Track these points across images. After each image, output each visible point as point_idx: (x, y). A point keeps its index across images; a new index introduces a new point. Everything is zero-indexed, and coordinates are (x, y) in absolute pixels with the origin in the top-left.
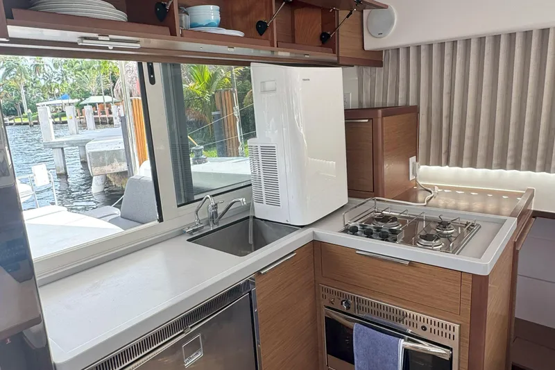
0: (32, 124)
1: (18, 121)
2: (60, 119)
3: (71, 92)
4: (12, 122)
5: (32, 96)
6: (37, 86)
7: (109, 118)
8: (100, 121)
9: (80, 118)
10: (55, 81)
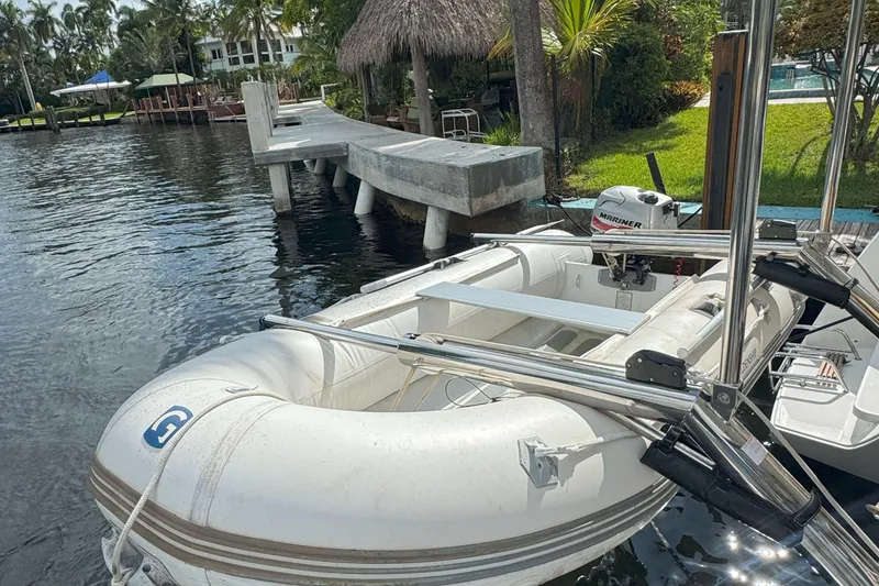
0: (57, 127)
1: (26, 122)
2: (102, 117)
3: (115, 68)
4: (15, 124)
5: (37, 78)
6: (44, 60)
7: (194, 112)
8: (177, 117)
9: (139, 115)
10: (74, 51)
